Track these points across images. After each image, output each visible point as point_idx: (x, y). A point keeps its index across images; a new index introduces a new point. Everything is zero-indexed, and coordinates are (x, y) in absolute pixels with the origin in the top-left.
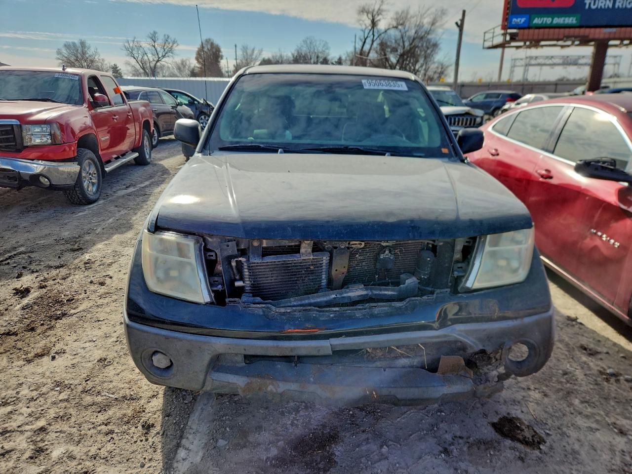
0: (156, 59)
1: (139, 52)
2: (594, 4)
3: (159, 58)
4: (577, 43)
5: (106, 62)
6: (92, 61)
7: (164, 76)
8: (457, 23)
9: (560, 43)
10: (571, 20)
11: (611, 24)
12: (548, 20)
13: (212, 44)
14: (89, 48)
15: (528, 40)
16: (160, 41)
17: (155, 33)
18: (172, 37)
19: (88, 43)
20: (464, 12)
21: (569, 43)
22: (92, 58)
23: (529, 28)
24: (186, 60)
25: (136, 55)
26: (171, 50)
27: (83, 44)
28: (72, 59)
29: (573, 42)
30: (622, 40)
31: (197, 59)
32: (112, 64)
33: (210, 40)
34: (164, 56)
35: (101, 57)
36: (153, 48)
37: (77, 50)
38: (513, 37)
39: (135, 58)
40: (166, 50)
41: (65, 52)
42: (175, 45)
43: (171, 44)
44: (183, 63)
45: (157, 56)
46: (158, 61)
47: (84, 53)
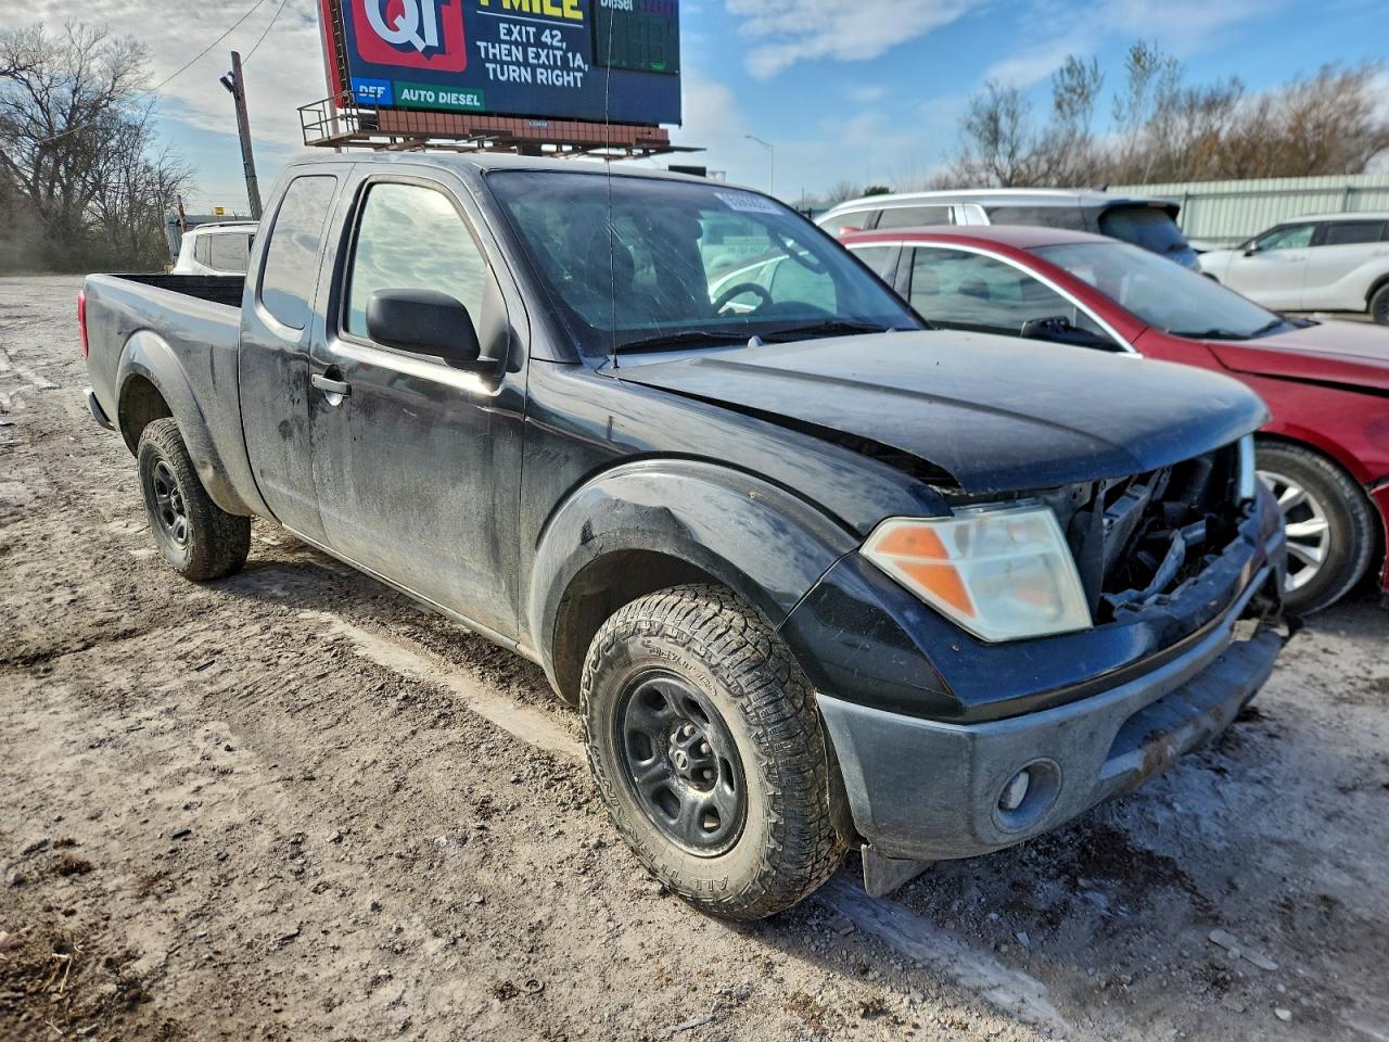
2: (503, 74)
4: (488, 144)
8: (224, 80)
9: (462, 143)
10: (469, 100)
11: (535, 112)
12: (428, 96)
15: (400, 133)
20: (236, 56)
21: (474, 144)
23: (395, 108)
29: (481, 142)
30: (559, 143)
38: (369, 125)
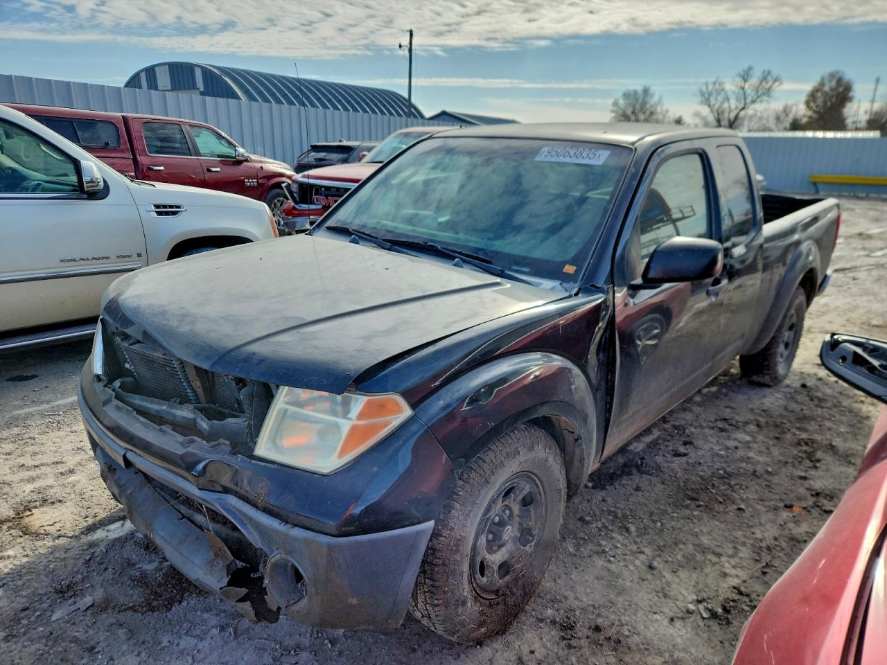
0: (740, 106)
1: (719, 98)
3: (745, 104)
5: (670, 114)
6: (652, 113)
7: (750, 131)
13: (840, 81)
14: (652, 96)
16: (754, 81)
17: (750, 68)
18: (775, 73)
19: (653, 89)
22: (652, 109)
24: (792, 105)
25: (713, 102)
26: (768, 92)
27: (646, 91)
28: (629, 112)
31: (807, 103)
32: (677, 116)
33: (838, 72)
34: (753, 102)
35: (665, 107)
36: (741, 92)
37: (637, 100)
39: (709, 106)
40: (760, 93)
41: (621, 102)
42: (777, 84)
43: (770, 84)
44: (786, 111)
45: (743, 102)
46: (743, 109)
47: (644, 104)
